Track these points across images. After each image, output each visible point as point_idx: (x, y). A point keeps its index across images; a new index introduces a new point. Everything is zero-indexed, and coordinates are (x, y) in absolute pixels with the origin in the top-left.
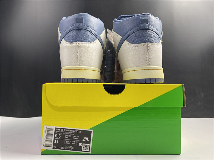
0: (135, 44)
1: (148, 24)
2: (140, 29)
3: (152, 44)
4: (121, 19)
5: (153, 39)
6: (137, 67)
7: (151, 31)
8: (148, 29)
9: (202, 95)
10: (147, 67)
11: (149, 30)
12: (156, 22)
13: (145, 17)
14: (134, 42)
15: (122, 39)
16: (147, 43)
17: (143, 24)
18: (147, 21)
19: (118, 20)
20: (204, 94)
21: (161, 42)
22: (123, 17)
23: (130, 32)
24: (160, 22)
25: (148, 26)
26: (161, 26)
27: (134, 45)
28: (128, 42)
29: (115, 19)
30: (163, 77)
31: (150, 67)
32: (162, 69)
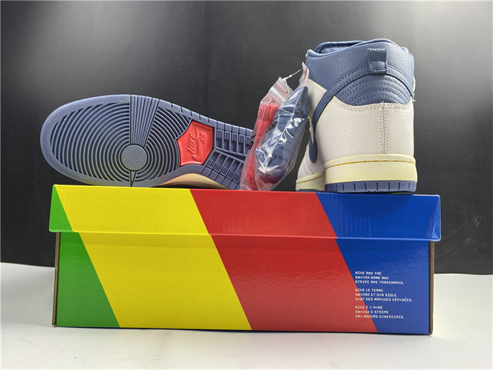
0: (356, 105)
1: (385, 62)
2: (367, 73)
3: (393, 106)
4: (323, 51)
5: (396, 96)
6: (361, 156)
7: (392, 78)
8: (385, 73)
9: (476, 220)
10: (382, 157)
11: (386, 76)
12: (401, 59)
13: (380, 47)
14: (354, 101)
15: (326, 93)
16: (382, 104)
17: (375, 62)
18: (383, 56)
19: (316, 52)
20: (481, 218)
21: (412, 100)
22: (328, 46)
23: (346, 79)
24: (412, 58)
25: (386, 67)
26: (413, 66)
27: (353, 107)
28: (339, 101)
29: (310, 51)
30: (415, 178)
31: (388, 156)
32: (414, 160)
